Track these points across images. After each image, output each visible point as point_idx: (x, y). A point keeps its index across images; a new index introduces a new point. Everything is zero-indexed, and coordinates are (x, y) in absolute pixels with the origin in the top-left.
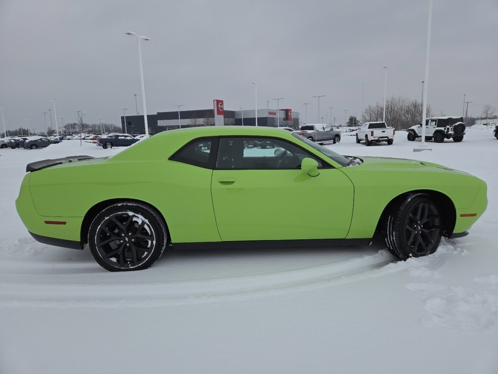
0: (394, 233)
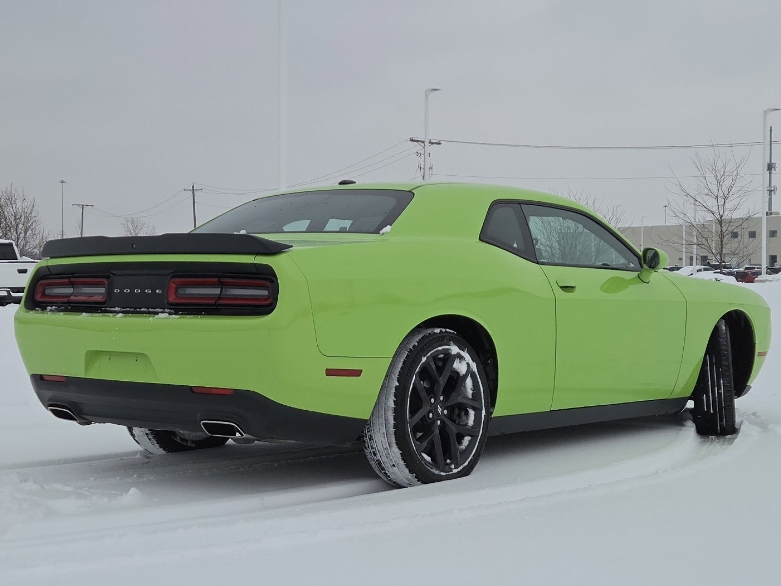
0: (722, 382)
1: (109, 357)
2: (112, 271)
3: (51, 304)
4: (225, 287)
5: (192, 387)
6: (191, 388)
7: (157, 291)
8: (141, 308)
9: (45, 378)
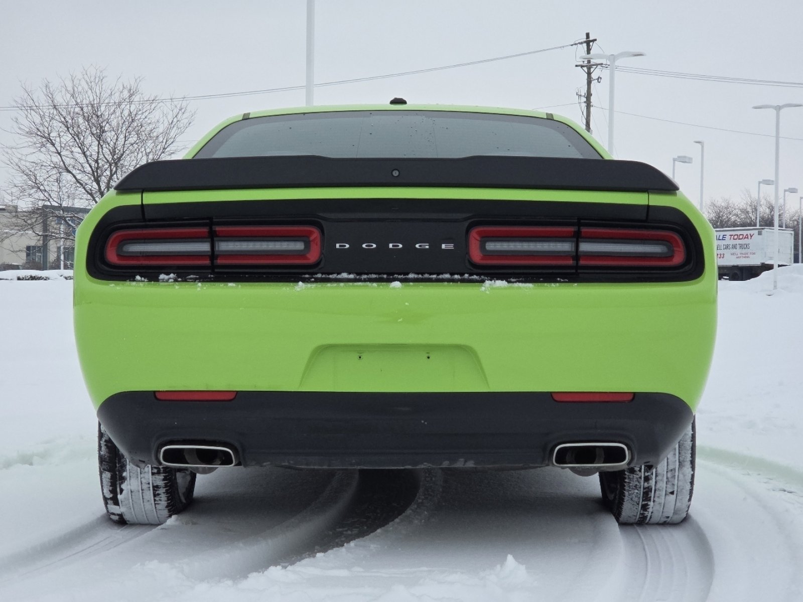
1: (358, 355)
2: (321, 214)
3: (167, 270)
4: (582, 240)
5: (552, 394)
6: (550, 395)
7: (443, 246)
8: (408, 274)
9: (158, 396)
